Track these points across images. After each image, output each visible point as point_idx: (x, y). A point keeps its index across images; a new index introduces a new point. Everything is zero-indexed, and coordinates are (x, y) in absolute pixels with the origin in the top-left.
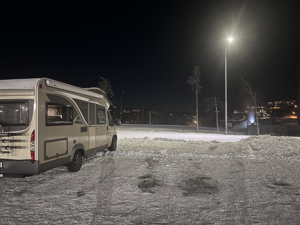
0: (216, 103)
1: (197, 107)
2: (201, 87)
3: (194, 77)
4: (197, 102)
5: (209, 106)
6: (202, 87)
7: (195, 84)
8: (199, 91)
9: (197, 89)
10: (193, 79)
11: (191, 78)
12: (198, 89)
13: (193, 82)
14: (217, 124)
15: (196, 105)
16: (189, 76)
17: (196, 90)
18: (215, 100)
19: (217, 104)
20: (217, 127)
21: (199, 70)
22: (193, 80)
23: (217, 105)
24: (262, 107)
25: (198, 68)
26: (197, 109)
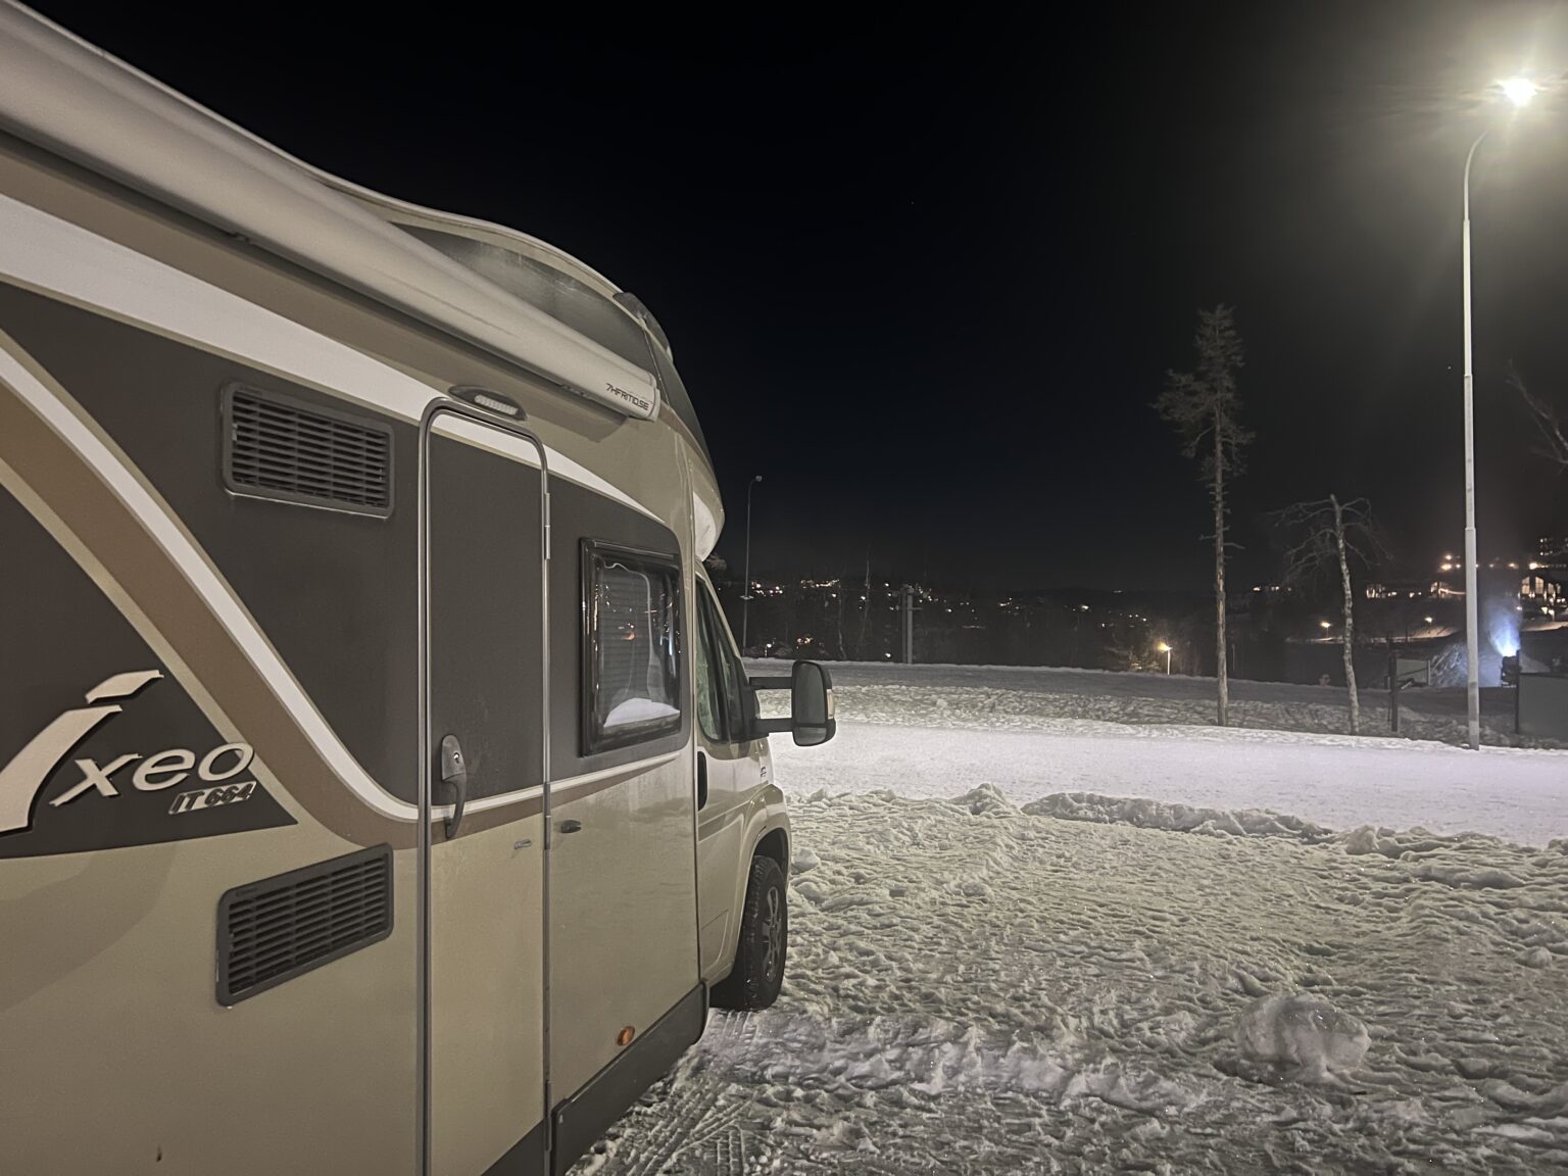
0: (1340, 534)
1: (1220, 560)
2: (1245, 439)
3: (1199, 377)
4: (1220, 532)
5: (1298, 557)
6: (1253, 435)
7: (1207, 420)
8: (1230, 460)
9: (1219, 448)
10: (1197, 386)
11: (1184, 380)
12: (1226, 452)
13: (1195, 406)
14: (1350, 668)
15: (1214, 549)
16: (1170, 372)
17: (1213, 455)
18: (1333, 515)
19: (1346, 539)
20: (1345, 684)
21: (1232, 333)
22: (1194, 393)
23: (1346, 547)
24: (1533, 566)
25: (1227, 323)
26: (1221, 571)
